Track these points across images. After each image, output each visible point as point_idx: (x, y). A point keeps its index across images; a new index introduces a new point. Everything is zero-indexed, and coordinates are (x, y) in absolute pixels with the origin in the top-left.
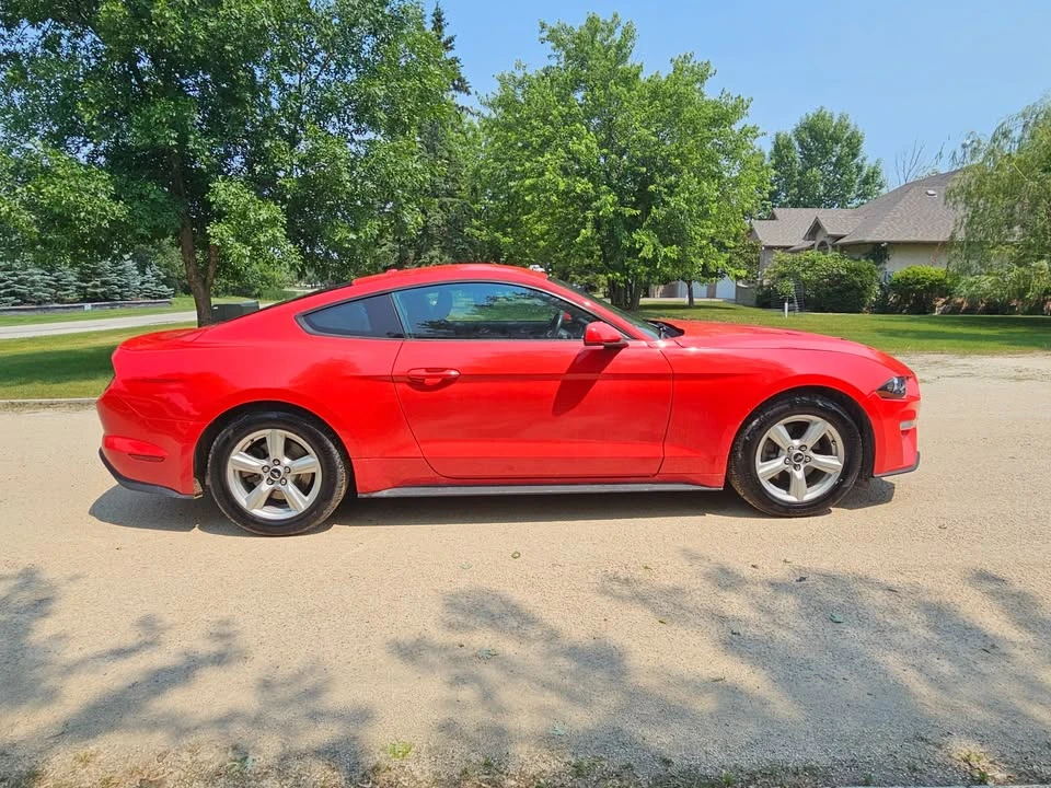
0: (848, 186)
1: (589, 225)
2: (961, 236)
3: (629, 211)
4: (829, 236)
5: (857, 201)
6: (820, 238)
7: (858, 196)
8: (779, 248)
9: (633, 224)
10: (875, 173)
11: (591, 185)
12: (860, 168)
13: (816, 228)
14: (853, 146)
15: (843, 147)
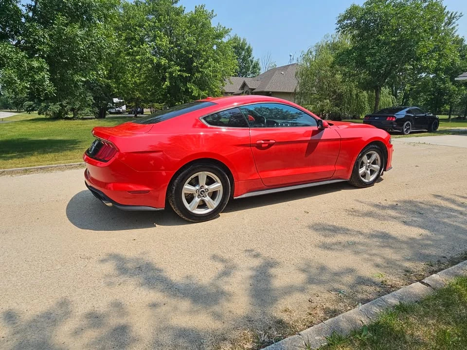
0: (248, 68)
1: (167, 80)
2: (298, 90)
3: (185, 75)
4: (250, 89)
5: (251, 75)
6: (246, 89)
7: (252, 73)
8: (230, 93)
9: (186, 80)
10: (257, 64)
11: (167, 61)
12: (252, 61)
13: (244, 85)
14: (249, 51)
15: (245, 52)
